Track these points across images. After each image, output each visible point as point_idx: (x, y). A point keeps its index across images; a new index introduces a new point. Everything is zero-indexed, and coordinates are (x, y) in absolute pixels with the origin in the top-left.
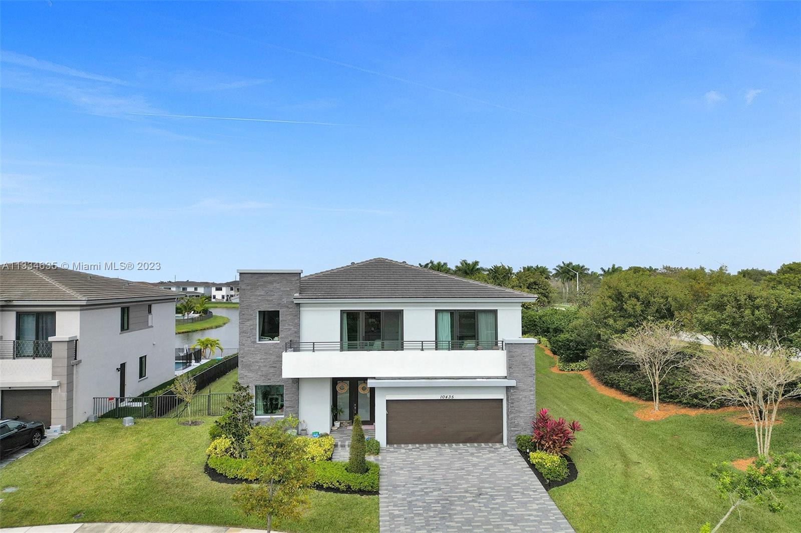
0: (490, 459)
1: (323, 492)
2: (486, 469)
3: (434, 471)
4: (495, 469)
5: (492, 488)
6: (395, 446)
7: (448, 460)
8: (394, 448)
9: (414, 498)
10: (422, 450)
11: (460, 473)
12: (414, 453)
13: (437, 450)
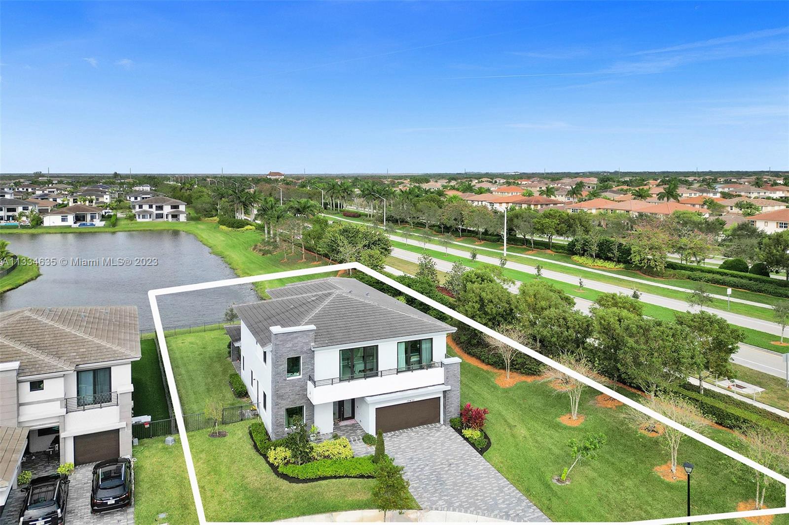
0: (440, 437)
2: (443, 445)
3: (416, 452)
4: (448, 444)
5: (454, 459)
7: (418, 442)
11: (430, 451)
13: (405, 433)
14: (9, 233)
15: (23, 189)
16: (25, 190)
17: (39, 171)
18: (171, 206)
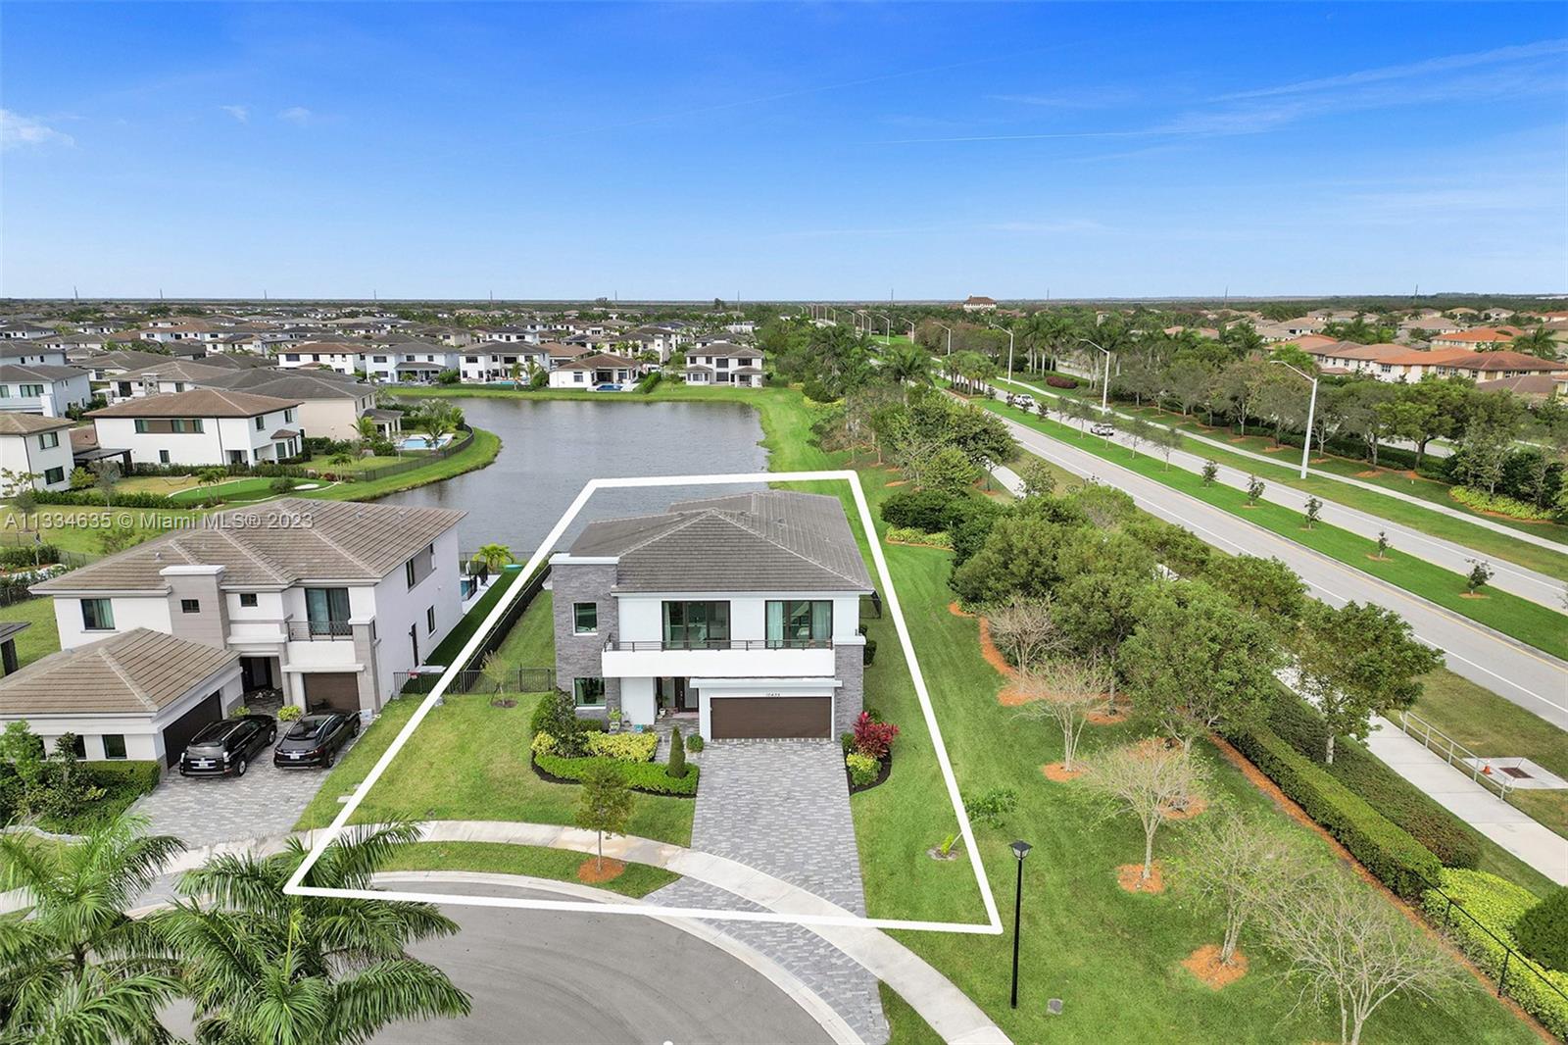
0: (810, 758)
1: (645, 794)
2: (804, 769)
3: (752, 772)
4: (812, 771)
5: (801, 792)
6: (720, 740)
7: (769, 759)
8: (719, 744)
9: (727, 802)
10: (746, 746)
11: (777, 774)
12: (738, 750)
13: (761, 746)
14: (501, 397)
15: (563, 327)
16: (565, 328)
17: (603, 296)
18: (739, 361)
